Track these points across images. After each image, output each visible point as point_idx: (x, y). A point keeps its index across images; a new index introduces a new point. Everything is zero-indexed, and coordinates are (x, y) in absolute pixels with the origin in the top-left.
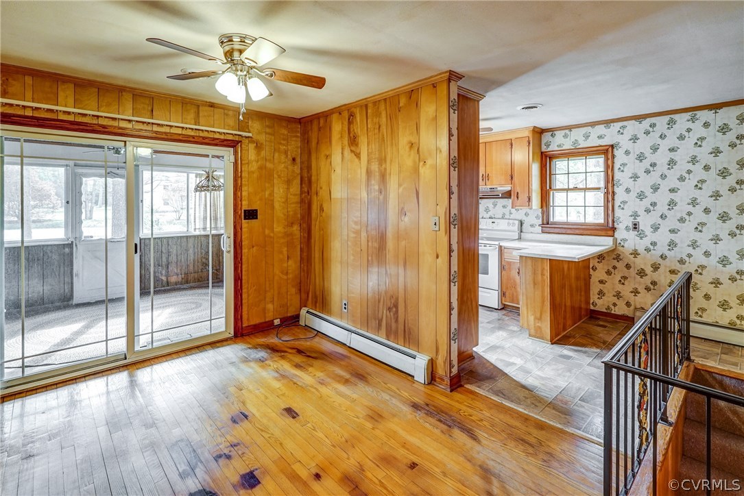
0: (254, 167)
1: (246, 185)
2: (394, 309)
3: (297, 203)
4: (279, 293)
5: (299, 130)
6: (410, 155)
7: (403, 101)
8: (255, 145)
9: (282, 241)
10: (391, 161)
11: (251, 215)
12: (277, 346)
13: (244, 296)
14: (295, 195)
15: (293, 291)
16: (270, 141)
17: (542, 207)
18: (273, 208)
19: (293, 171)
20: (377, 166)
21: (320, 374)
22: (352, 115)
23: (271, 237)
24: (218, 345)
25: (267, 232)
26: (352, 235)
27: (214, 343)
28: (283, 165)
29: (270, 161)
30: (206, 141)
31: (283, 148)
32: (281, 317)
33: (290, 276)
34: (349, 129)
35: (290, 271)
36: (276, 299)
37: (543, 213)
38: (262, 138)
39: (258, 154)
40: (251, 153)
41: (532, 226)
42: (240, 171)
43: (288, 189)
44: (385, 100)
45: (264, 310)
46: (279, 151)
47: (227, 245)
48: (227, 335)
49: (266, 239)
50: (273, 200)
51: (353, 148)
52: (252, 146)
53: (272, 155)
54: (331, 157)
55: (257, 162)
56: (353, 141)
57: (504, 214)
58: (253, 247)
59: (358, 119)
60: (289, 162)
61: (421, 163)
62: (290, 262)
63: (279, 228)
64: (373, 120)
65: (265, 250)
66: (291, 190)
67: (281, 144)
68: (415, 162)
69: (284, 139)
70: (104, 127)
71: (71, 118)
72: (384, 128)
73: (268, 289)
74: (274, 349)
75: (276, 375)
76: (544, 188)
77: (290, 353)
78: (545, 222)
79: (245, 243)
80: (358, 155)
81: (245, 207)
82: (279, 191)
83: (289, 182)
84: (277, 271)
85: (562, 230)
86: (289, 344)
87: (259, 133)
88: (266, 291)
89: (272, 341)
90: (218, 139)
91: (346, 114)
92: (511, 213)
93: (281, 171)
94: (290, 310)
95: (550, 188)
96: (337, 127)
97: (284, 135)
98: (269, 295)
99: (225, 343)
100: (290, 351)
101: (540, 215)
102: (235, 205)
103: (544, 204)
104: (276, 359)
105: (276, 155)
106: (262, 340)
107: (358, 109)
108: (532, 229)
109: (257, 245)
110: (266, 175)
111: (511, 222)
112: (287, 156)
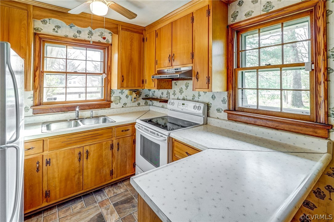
17: (228, 90)
37: (229, 97)
41: (218, 110)
57: (194, 96)
76: (230, 68)
78: (231, 108)
85: (250, 119)
92: (199, 95)
95: (238, 67)
101: (226, 98)
103: (230, 86)
108: (218, 115)
111: (198, 104)
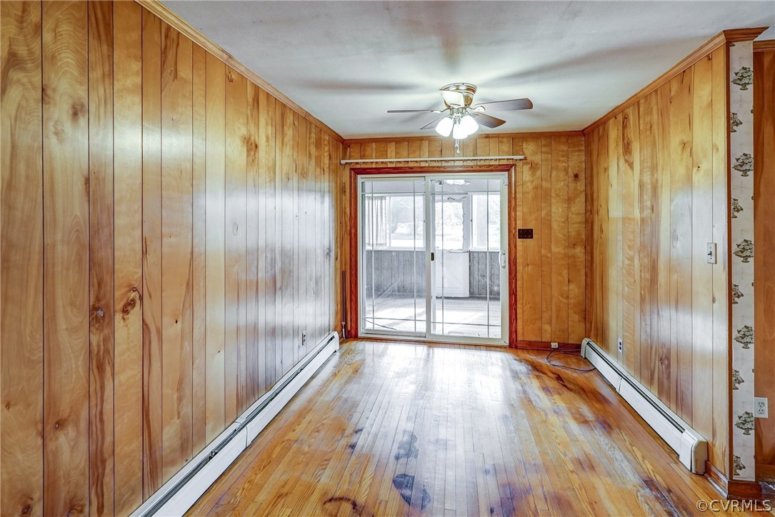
0: (530, 186)
1: (520, 205)
2: (666, 362)
3: (580, 223)
4: (558, 316)
5: (583, 143)
6: (682, 159)
7: (675, 87)
8: (530, 166)
9: (563, 262)
10: (663, 169)
11: (526, 234)
12: (541, 366)
13: (519, 311)
14: (578, 214)
15: (576, 317)
16: (547, 160)
18: (550, 227)
19: (576, 189)
20: (649, 177)
21: (561, 405)
22: (626, 118)
23: (547, 257)
24: (492, 348)
25: (543, 252)
26: (627, 262)
27: (489, 346)
28: (562, 184)
29: (546, 180)
30: (483, 168)
31: (561, 165)
32: (560, 342)
33: (572, 301)
34: (623, 135)
35: (571, 296)
36: (554, 321)
38: (537, 158)
39: (533, 174)
40: (525, 174)
42: (513, 192)
43: (569, 208)
44: (656, 91)
45: (541, 329)
46: (557, 168)
47: (503, 261)
48: (502, 343)
49: (543, 259)
50: (550, 220)
51: (627, 158)
52: (526, 168)
53: (549, 174)
54: (608, 171)
55: (532, 182)
56: (627, 149)
58: (528, 265)
59: (631, 121)
60: (571, 179)
61: (695, 169)
62: (572, 286)
63: (557, 249)
64: (644, 120)
65: (542, 271)
66: (573, 209)
67: (559, 161)
68: (687, 168)
69: (563, 156)
70: (411, 168)
71: (393, 165)
72: (655, 127)
73: (544, 309)
74: (536, 368)
75: (520, 388)
77: (548, 376)
79: (519, 261)
80: (631, 165)
81: (519, 226)
82: (557, 210)
83: (569, 201)
84: (555, 293)
86: (553, 369)
87: (534, 154)
88: (542, 312)
89: (540, 361)
90: (492, 165)
91: (620, 117)
93: (559, 190)
94: (571, 336)
96: (614, 133)
97: (563, 151)
98: (546, 316)
99: (499, 349)
100: (550, 375)
102: (510, 225)
104: (531, 376)
105: (554, 173)
106: (532, 357)
107: (631, 108)
109: (532, 264)
110: (542, 195)
112: (567, 173)
